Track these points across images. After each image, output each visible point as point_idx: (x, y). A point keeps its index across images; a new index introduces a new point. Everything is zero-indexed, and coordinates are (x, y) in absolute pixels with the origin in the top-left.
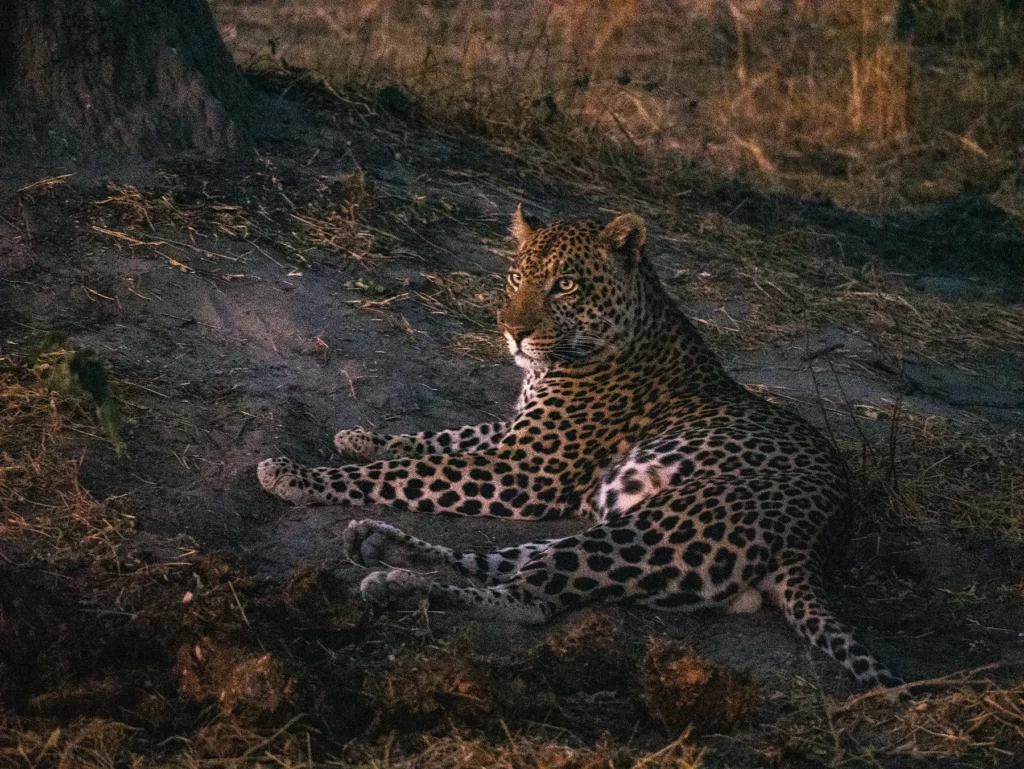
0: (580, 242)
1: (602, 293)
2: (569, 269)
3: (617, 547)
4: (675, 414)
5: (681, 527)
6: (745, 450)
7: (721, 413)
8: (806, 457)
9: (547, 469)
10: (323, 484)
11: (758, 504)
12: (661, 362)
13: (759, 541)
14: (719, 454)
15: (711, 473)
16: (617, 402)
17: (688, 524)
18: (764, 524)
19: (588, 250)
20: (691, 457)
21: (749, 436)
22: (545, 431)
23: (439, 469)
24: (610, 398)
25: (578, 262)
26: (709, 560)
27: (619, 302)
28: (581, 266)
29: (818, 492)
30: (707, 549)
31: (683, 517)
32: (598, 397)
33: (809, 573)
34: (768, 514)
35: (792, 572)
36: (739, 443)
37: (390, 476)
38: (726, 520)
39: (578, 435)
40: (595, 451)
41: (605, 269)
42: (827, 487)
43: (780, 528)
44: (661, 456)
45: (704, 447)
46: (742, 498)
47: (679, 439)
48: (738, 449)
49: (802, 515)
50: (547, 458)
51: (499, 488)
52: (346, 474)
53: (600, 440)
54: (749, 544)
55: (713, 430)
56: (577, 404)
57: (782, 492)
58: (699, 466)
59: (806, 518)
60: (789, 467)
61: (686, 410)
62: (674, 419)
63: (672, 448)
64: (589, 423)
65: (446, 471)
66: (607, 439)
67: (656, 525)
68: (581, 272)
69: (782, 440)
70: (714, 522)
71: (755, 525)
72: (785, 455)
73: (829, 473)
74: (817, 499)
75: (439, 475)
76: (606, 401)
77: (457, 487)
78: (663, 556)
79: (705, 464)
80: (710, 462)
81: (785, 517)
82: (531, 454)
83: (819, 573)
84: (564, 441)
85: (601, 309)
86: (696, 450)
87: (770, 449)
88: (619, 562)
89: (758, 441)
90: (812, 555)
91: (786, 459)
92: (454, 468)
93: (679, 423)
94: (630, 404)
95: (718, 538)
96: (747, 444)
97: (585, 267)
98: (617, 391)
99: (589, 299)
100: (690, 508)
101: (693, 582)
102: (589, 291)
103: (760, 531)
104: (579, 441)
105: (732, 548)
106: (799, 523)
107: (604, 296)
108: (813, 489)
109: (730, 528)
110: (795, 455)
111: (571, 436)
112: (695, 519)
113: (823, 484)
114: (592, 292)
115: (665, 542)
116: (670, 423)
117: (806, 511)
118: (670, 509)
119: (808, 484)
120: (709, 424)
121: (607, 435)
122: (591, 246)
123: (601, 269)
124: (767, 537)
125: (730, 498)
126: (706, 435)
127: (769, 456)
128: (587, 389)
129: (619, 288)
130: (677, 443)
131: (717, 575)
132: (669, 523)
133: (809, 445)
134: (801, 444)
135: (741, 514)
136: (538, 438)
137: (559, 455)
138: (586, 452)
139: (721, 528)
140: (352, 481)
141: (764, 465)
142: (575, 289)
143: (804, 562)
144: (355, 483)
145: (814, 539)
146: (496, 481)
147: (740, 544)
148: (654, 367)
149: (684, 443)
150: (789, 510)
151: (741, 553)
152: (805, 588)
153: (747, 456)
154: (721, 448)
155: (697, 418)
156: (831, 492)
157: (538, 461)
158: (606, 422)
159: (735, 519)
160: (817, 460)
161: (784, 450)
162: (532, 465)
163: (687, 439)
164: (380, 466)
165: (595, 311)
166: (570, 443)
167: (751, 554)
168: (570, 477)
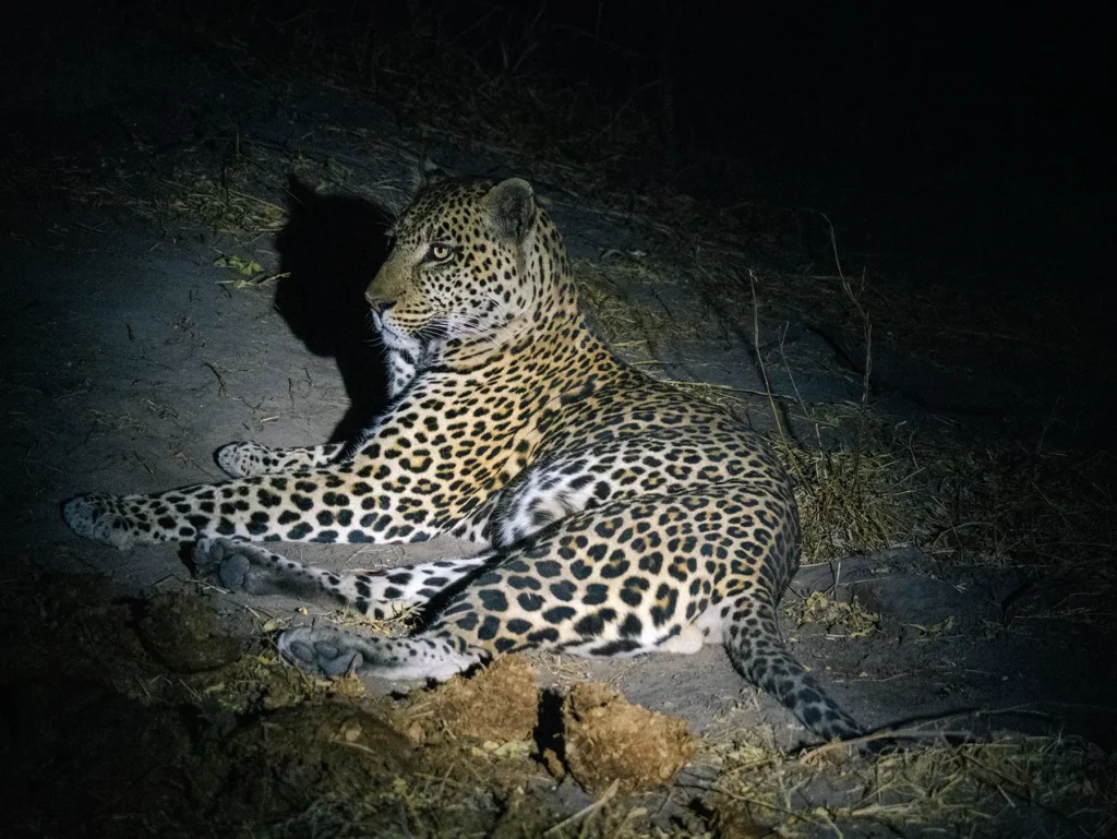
0: (461, 204)
1: (484, 264)
2: (444, 235)
3: (546, 582)
4: (571, 423)
5: (613, 558)
6: (667, 463)
7: (628, 420)
8: (738, 462)
9: (415, 490)
10: (148, 522)
11: (695, 525)
12: (557, 359)
13: (702, 573)
14: (639, 471)
15: (631, 493)
16: (502, 410)
17: (618, 554)
18: (706, 550)
19: (469, 214)
20: (605, 477)
21: (669, 448)
22: (416, 445)
23: (285, 496)
24: (495, 402)
25: (456, 227)
26: (649, 598)
27: (507, 276)
28: (458, 232)
29: (761, 507)
30: (645, 585)
31: (612, 544)
32: (482, 398)
33: (757, 604)
34: (708, 538)
35: (738, 603)
36: (659, 456)
37: (227, 509)
38: (663, 549)
39: (453, 452)
40: (475, 472)
41: (487, 236)
42: (770, 498)
43: (722, 554)
44: (568, 479)
45: (619, 464)
46: (676, 520)
47: (585, 457)
48: (657, 463)
49: (744, 534)
50: (415, 478)
51: (359, 513)
52: (172, 507)
53: (482, 459)
54: (691, 577)
55: (626, 443)
56: (458, 407)
57: (721, 511)
58: (615, 486)
59: (751, 539)
60: (721, 477)
61: (584, 415)
62: (573, 429)
63: (581, 468)
64: (467, 437)
65: (295, 498)
66: (489, 458)
67: (581, 554)
68: (459, 239)
69: (707, 446)
70: (649, 551)
71: (696, 553)
72: (714, 464)
73: (768, 478)
74: (760, 514)
75: (287, 505)
76: (490, 406)
77: (309, 517)
78: (596, 594)
79: (623, 483)
80: (630, 480)
81: (727, 539)
82: (396, 471)
83: (769, 602)
84: (437, 460)
85: (483, 283)
86: (610, 467)
87: (696, 459)
88: (552, 602)
89: (680, 451)
90: (760, 581)
91: (715, 469)
92: (303, 493)
93: (579, 433)
94: (517, 412)
95: (656, 570)
96: (668, 457)
97: (463, 233)
98: (504, 393)
99: (468, 270)
100: (619, 532)
101: (632, 625)
102: (468, 260)
103: (701, 561)
104: (454, 460)
105: (673, 583)
106: (744, 545)
107: (487, 269)
108: (754, 503)
109: (668, 559)
110: (725, 461)
111: (445, 453)
112: (626, 547)
113: (765, 495)
114: (472, 263)
115: (595, 577)
116: (568, 434)
117: (750, 530)
118: (595, 534)
119: (748, 497)
120: (616, 434)
121: (489, 452)
122: (471, 210)
123: (482, 236)
124: (710, 567)
125: (663, 520)
126: (618, 450)
127: (696, 468)
128: (473, 388)
129: (508, 261)
130: (585, 462)
131: (659, 616)
132: (597, 552)
133: (737, 446)
134: (729, 447)
135: (678, 540)
136: (406, 453)
137: (430, 474)
138: (465, 472)
139: (658, 557)
140: (181, 516)
141: (693, 478)
142: (451, 258)
143: (752, 590)
144: (186, 518)
145: (760, 561)
146: (355, 504)
147: (682, 577)
148: (548, 366)
149: (594, 461)
150: (731, 531)
151: (683, 588)
152: (752, 622)
153: (670, 470)
154: (639, 464)
155: (600, 427)
156: (775, 504)
157: (404, 480)
158: (487, 437)
159: (672, 546)
160: (752, 464)
161: (711, 458)
162: (396, 485)
163: (597, 455)
164: (210, 495)
165: (476, 286)
166: (445, 462)
167: (694, 590)
168: (445, 500)
